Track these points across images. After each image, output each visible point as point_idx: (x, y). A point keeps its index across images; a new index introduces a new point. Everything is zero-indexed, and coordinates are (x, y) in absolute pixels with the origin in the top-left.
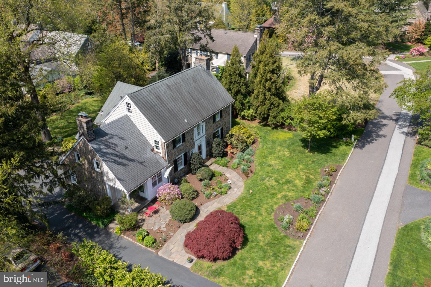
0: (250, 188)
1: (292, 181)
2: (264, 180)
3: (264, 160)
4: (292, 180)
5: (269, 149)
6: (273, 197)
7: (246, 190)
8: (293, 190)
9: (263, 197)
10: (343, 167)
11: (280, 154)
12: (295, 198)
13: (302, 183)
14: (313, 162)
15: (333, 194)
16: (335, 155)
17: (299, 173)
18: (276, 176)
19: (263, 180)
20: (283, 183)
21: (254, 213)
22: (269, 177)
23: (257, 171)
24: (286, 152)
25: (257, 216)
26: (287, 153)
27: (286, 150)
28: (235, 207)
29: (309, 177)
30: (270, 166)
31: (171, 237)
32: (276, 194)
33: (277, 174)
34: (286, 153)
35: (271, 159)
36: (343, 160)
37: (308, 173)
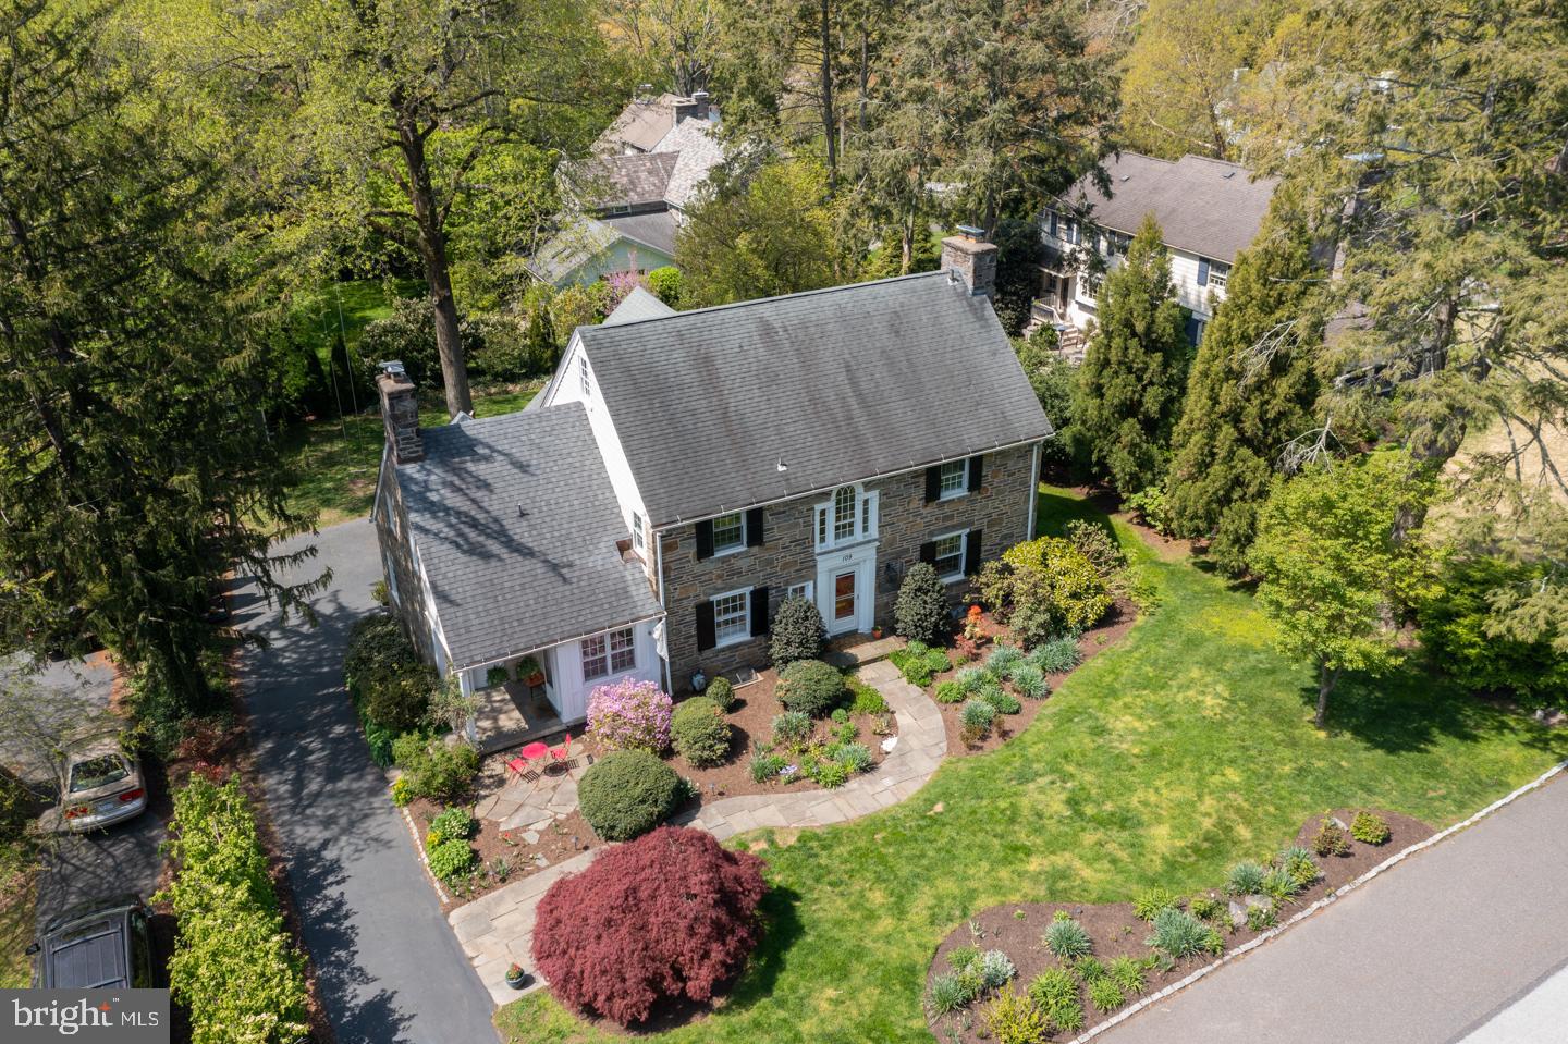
0: (946, 795)
1: (1140, 824)
2: (1027, 781)
3: (1095, 702)
4: (1145, 818)
5: (1154, 664)
6: (1006, 861)
7: (922, 797)
8: (1114, 861)
9: (969, 847)
10: (1438, 836)
11: (1180, 698)
12: (1094, 896)
13: (1179, 843)
14: (1301, 773)
15: (1289, 938)
16: (1434, 772)
17: (1200, 796)
18: (1088, 778)
19: (1023, 778)
20: (1093, 819)
21: (877, 897)
22: (1054, 777)
23: (1028, 738)
24: (1218, 696)
25: (881, 912)
26: (1211, 704)
27: (1219, 688)
28: (824, 848)
29: (1228, 829)
30: (1099, 731)
31: (530, 874)
32: (1028, 852)
33: (1099, 776)
34: (1209, 701)
35: (1126, 706)
36: (1461, 805)
37: (1238, 810)
